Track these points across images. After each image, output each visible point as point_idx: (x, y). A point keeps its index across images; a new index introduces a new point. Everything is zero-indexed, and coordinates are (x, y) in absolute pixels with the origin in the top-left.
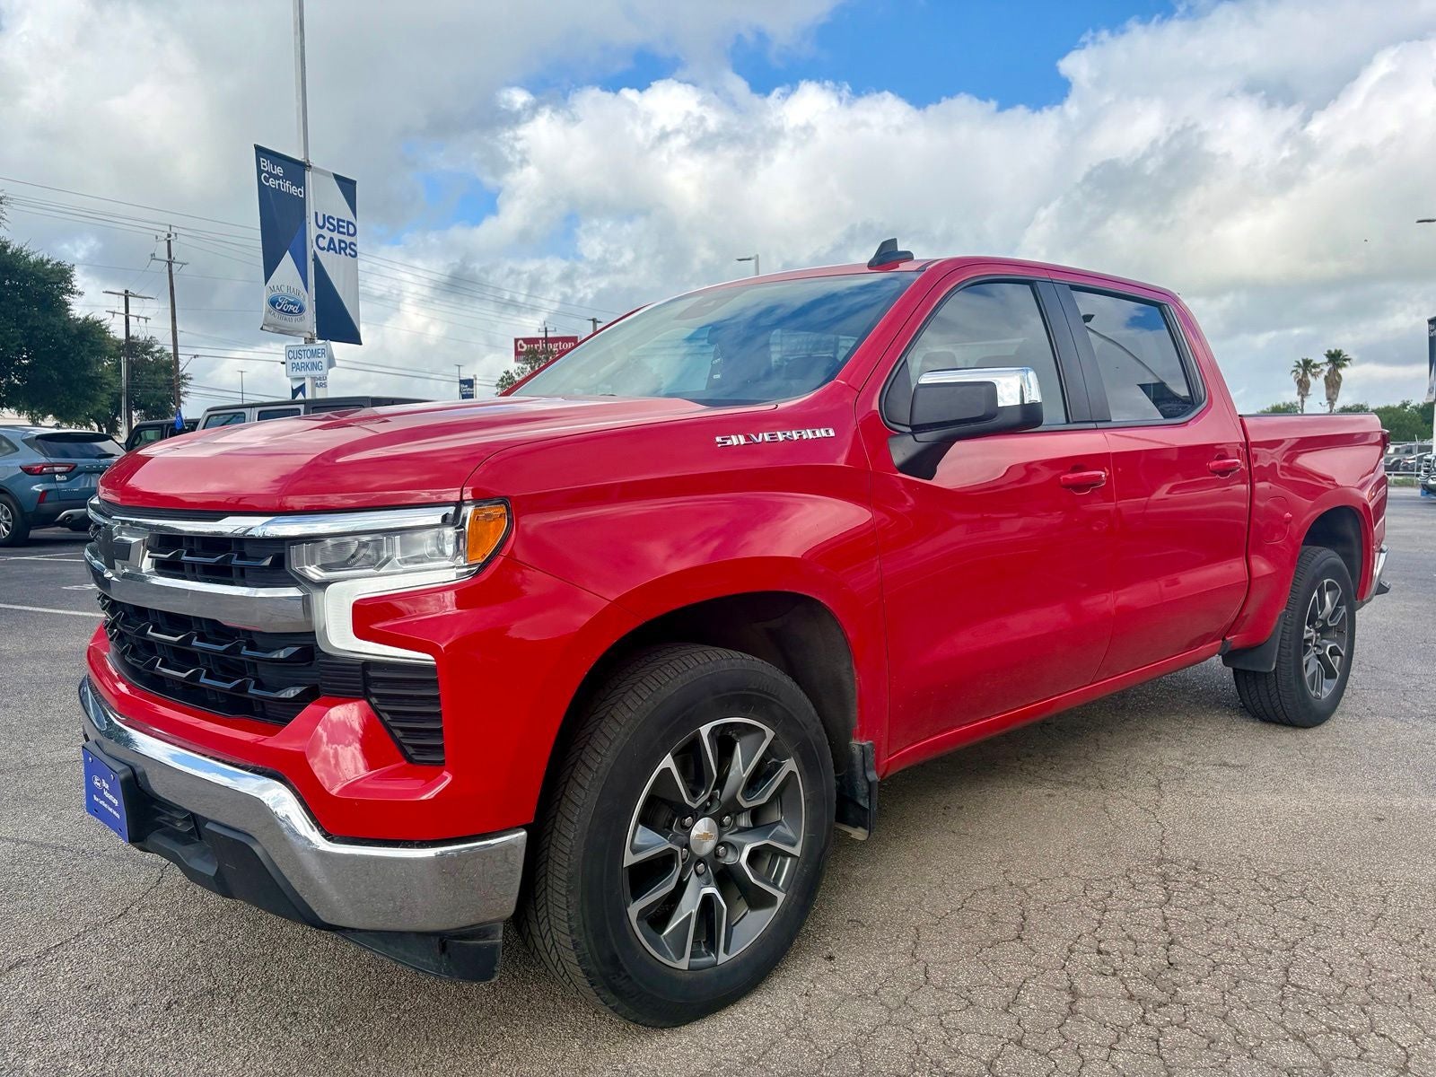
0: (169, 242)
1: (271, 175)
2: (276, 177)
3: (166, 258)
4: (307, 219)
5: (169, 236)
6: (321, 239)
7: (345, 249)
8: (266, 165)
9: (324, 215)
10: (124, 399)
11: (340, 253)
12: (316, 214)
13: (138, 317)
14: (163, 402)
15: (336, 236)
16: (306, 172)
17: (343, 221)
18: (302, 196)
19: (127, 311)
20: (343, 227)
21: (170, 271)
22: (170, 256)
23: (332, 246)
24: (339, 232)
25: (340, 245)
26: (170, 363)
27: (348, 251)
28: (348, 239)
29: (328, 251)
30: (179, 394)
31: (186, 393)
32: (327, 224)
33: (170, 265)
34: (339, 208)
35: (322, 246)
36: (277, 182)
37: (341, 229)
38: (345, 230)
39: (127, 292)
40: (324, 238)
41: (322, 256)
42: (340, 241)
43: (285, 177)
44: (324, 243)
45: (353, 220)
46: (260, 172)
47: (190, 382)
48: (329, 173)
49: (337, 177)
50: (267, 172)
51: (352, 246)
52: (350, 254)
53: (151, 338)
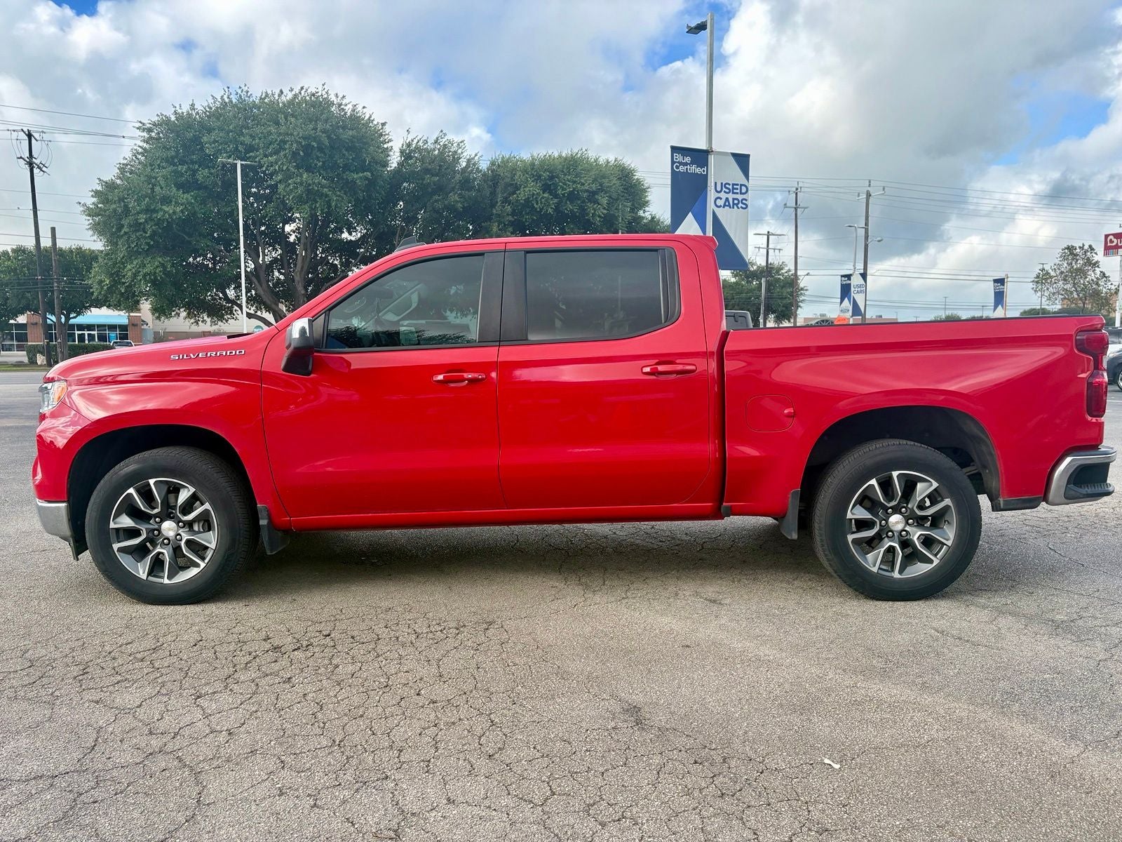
0: (797, 193)
1: (681, 163)
2: (686, 164)
3: (794, 206)
4: (709, 188)
5: (797, 189)
6: (718, 200)
7: (737, 205)
8: (679, 157)
9: (722, 183)
10: (762, 308)
11: (733, 208)
12: (716, 183)
13: (774, 249)
14: (787, 308)
15: (731, 196)
16: (709, 156)
17: (737, 185)
18: (705, 173)
19: (768, 246)
20: (737, 189)
21: (796, 215)
22: (796, 204)
23: (727, 204)
24: (733, 193)
25: (733, 202)
26: (793, 280)
27: (740, 205)
28: (740, 197)
29: (724, 207)
30: (797, 302)
31: (803, 300)
32: (724, 189)
33: (796, 209)
34: (735, 175)
35: (718, 204)
36: (685, 167)
37: (735, 191)
38: (738, 191)
39: (768, 232)
40: (721, 199)
41: (718, 211)
42: (734, 199)
43: (692, 163)
44: (720, 202)
45: (746, 183)
46: (673, 163)
47: (807, 293)
48: (727, 153)
49: (734, 155)
50: (678, 162)
51: (744, 201)
52: (741, 207)
53: (783, 262)
